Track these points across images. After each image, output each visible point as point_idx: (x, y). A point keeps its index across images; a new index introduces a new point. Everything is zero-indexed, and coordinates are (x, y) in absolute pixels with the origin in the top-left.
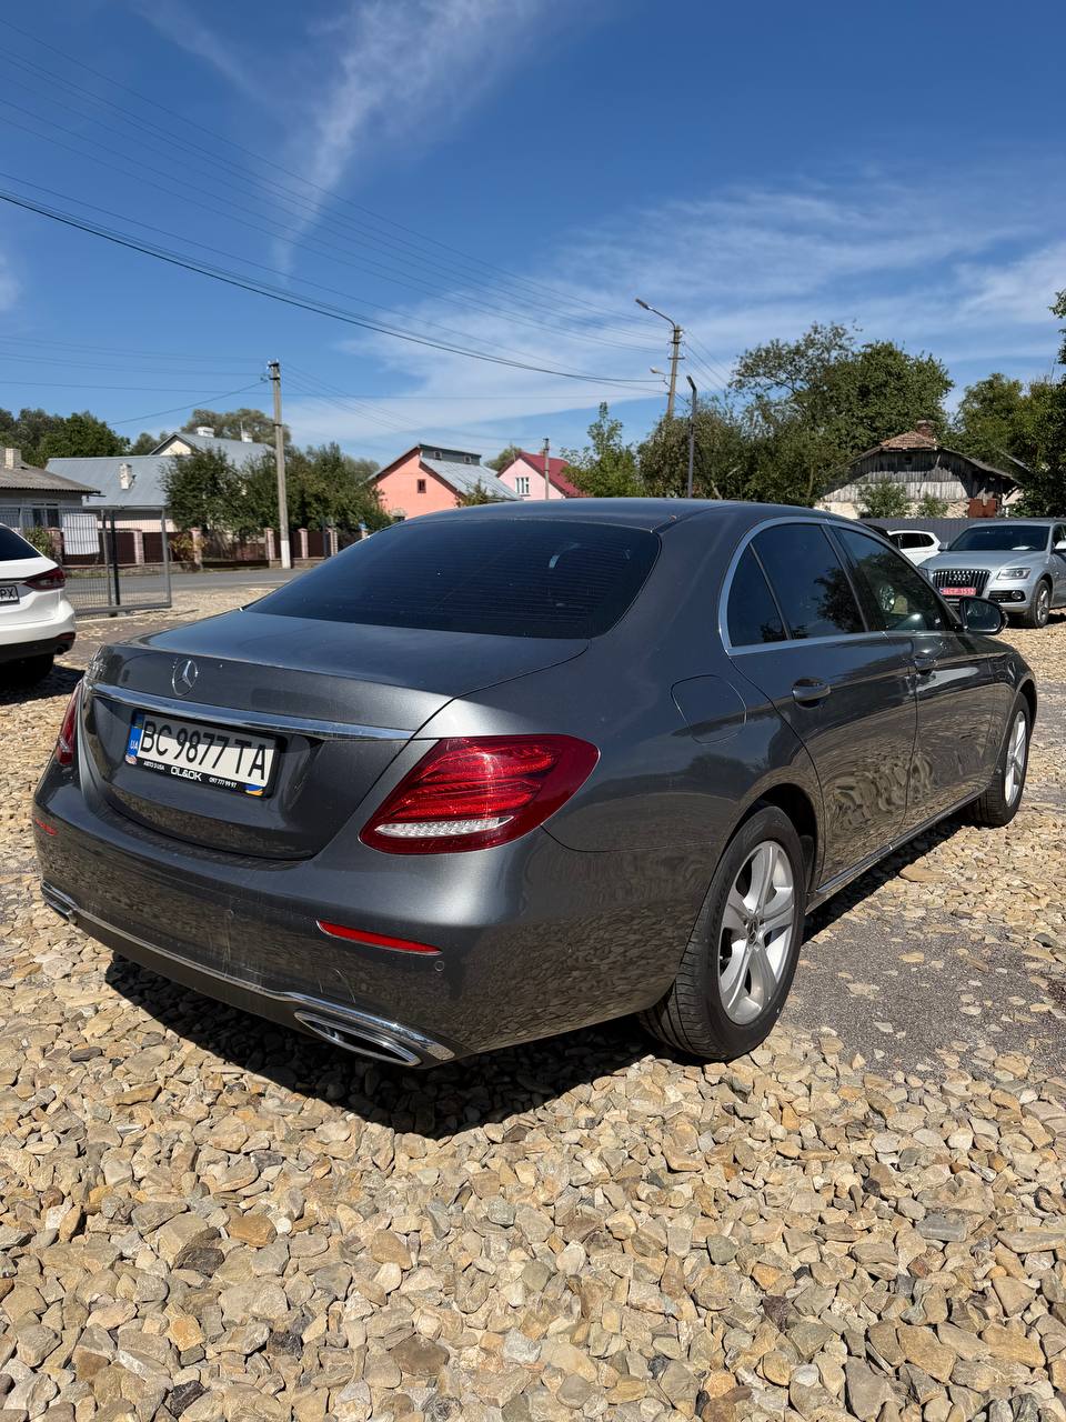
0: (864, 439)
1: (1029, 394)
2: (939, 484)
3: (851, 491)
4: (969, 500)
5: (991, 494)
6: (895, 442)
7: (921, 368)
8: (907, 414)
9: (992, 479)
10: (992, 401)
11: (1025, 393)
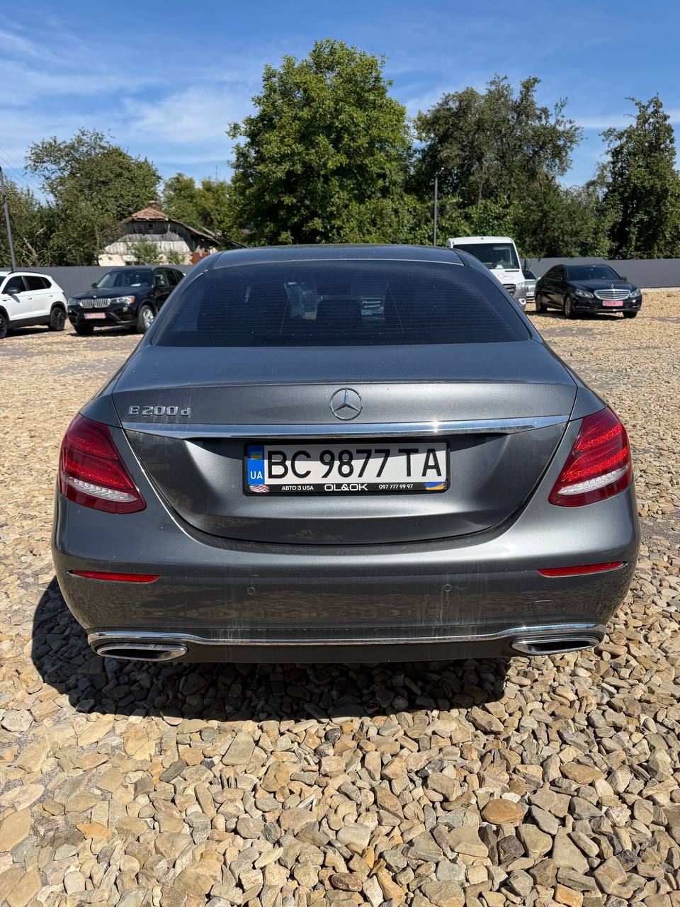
0: (114, 212)
1: (201, 187)
2: (171, 242)
3: (120, 246)
4: (191, 253)
5: (204, 249)
6: (140, 215)
7: (140, 166)
8: (138, 196)
9: (203, 240)
10: (180, 190)
11: (198, 186)
